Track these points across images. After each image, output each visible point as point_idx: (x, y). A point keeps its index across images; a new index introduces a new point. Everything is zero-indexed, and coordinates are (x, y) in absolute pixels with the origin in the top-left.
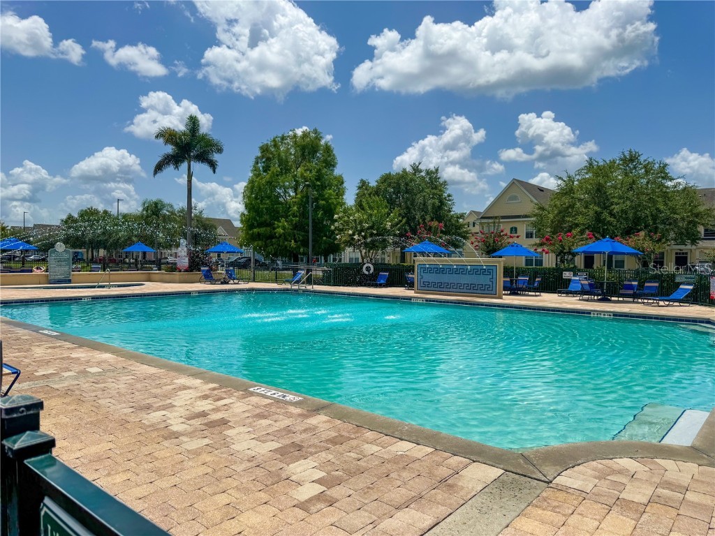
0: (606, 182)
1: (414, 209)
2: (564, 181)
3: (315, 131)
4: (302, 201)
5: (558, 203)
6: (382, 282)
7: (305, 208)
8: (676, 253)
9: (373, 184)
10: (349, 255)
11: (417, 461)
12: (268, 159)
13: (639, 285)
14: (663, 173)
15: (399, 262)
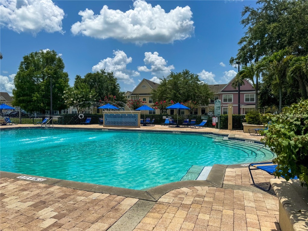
0: (178, 82)
1: (103, 90)
2: (163, 80)
3: (53, 51)
4: (47, 84)
5: (161, 89)
6: (88, 122)
7: (48, 87)
8: (202, 109)
9: (83, 77)
10: (71, 110)
11: (102, 201)
12: (28, 63)
13: (189, 121)
14: (197, 79)
15: (96, 113)
